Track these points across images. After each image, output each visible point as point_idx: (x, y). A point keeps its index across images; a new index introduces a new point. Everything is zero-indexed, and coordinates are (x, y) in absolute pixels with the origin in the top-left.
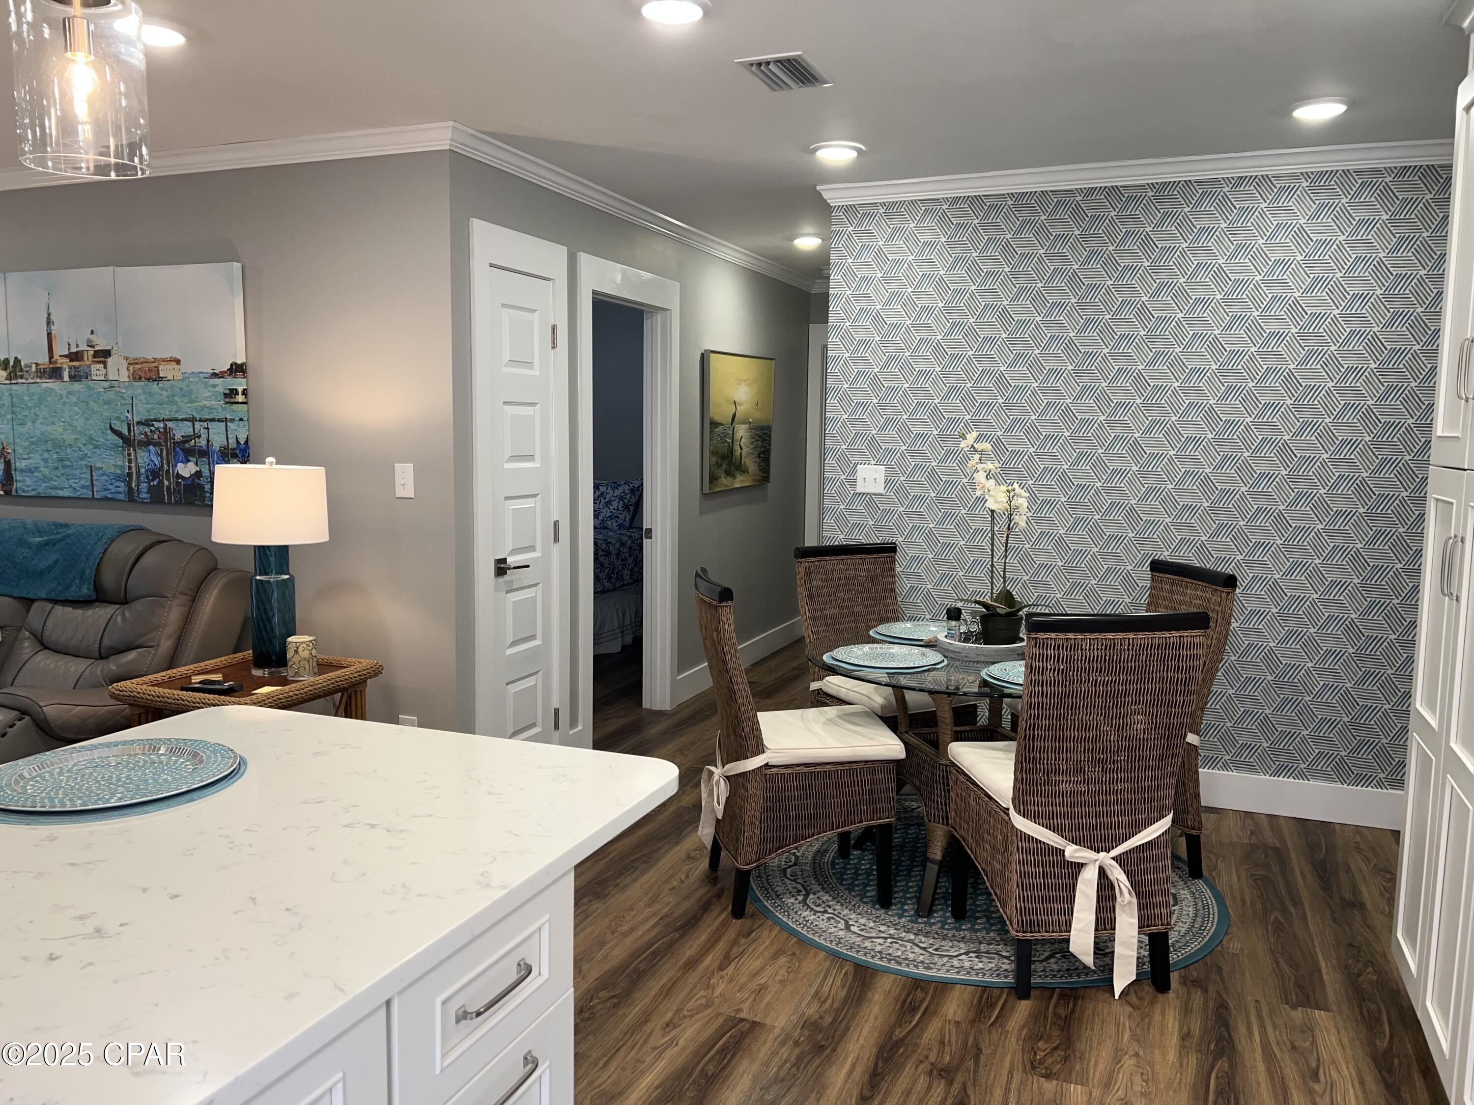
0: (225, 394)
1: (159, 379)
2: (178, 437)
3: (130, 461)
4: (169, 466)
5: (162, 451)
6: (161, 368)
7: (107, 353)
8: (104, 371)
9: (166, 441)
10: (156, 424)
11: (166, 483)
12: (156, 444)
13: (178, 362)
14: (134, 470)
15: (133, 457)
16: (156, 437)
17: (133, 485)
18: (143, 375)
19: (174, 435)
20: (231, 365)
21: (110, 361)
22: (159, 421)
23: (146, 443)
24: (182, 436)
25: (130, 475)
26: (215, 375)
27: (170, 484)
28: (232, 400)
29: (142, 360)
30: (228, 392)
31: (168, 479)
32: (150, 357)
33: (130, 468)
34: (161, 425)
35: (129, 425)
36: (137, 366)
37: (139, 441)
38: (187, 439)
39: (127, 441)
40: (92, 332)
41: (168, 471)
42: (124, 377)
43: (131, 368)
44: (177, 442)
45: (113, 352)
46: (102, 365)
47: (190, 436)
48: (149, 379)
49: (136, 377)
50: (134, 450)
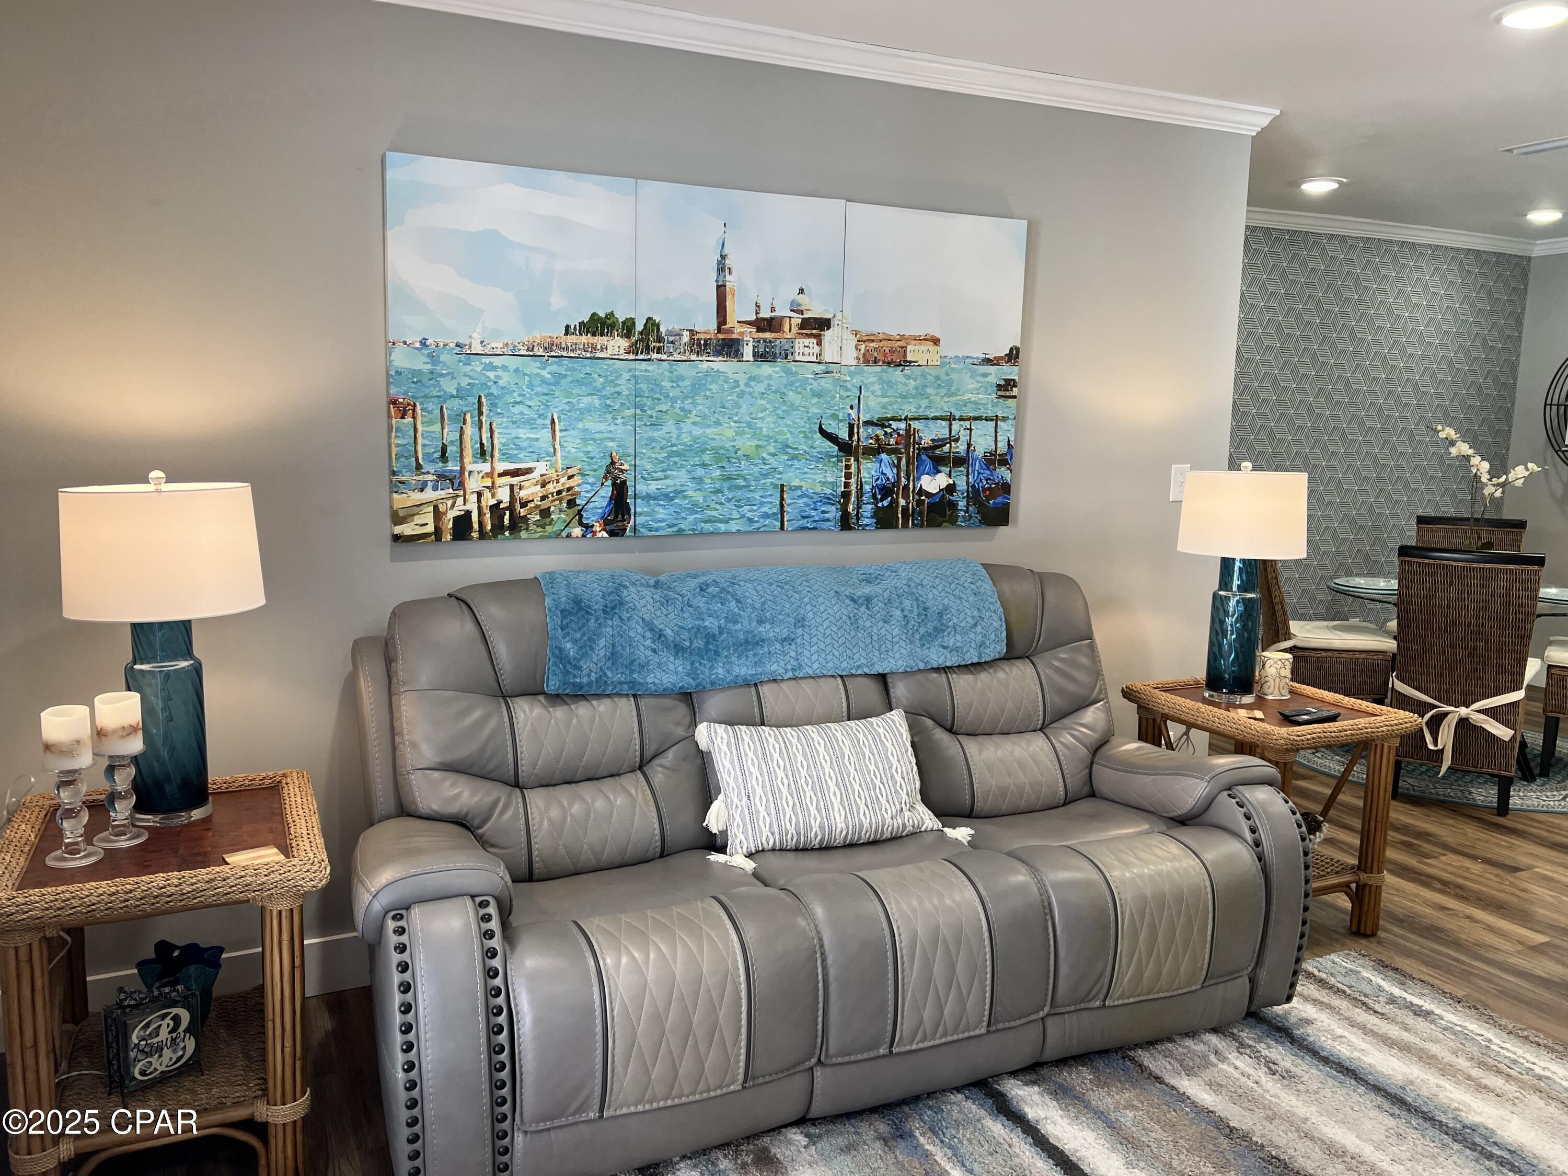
0: (998, 386)
1: (904, 363)
2: (926, 441)
3: (848, 476)
4: (908, 480)
5: (899, 460)
6: (909, 348)
7: (824, 324)
8: (817, 349)
9: (907, 447)
10: (895, 425)
11: (902, 502)
12: (890, 452)
13: (936, 341)
14: (853, 488)
15: (853, 469)
16: (892, 441)
17: (851, 508)
18: (880, 357)
19: (921, 438)
20: (1011, 349)
21: (828, 335)
22: (900, 420)
23: (874, 451)
24: (933, 440)
25: (846, 495)
26: (987, 361)
27: (908, 504)
28: (1008, 394)
29: (881, 337)
30: (1003, 383)
31: (906, 497)
32: (894, 333)
33: (847, 485)
34: (902, 425)
35: (851, 427)
36: (872, 345)
37: (864, 447)
38: (938, 443)
39: (846, 448)
40: (801, 291)
41: (906, 487)
42: (850, 357)
43: (863, 347)
44: (924, 448)
45: (834, 322)
46: (815, 341)
47: (945, 439)
48: (889, 364)
49: (869, 360)
50: (857, 460)
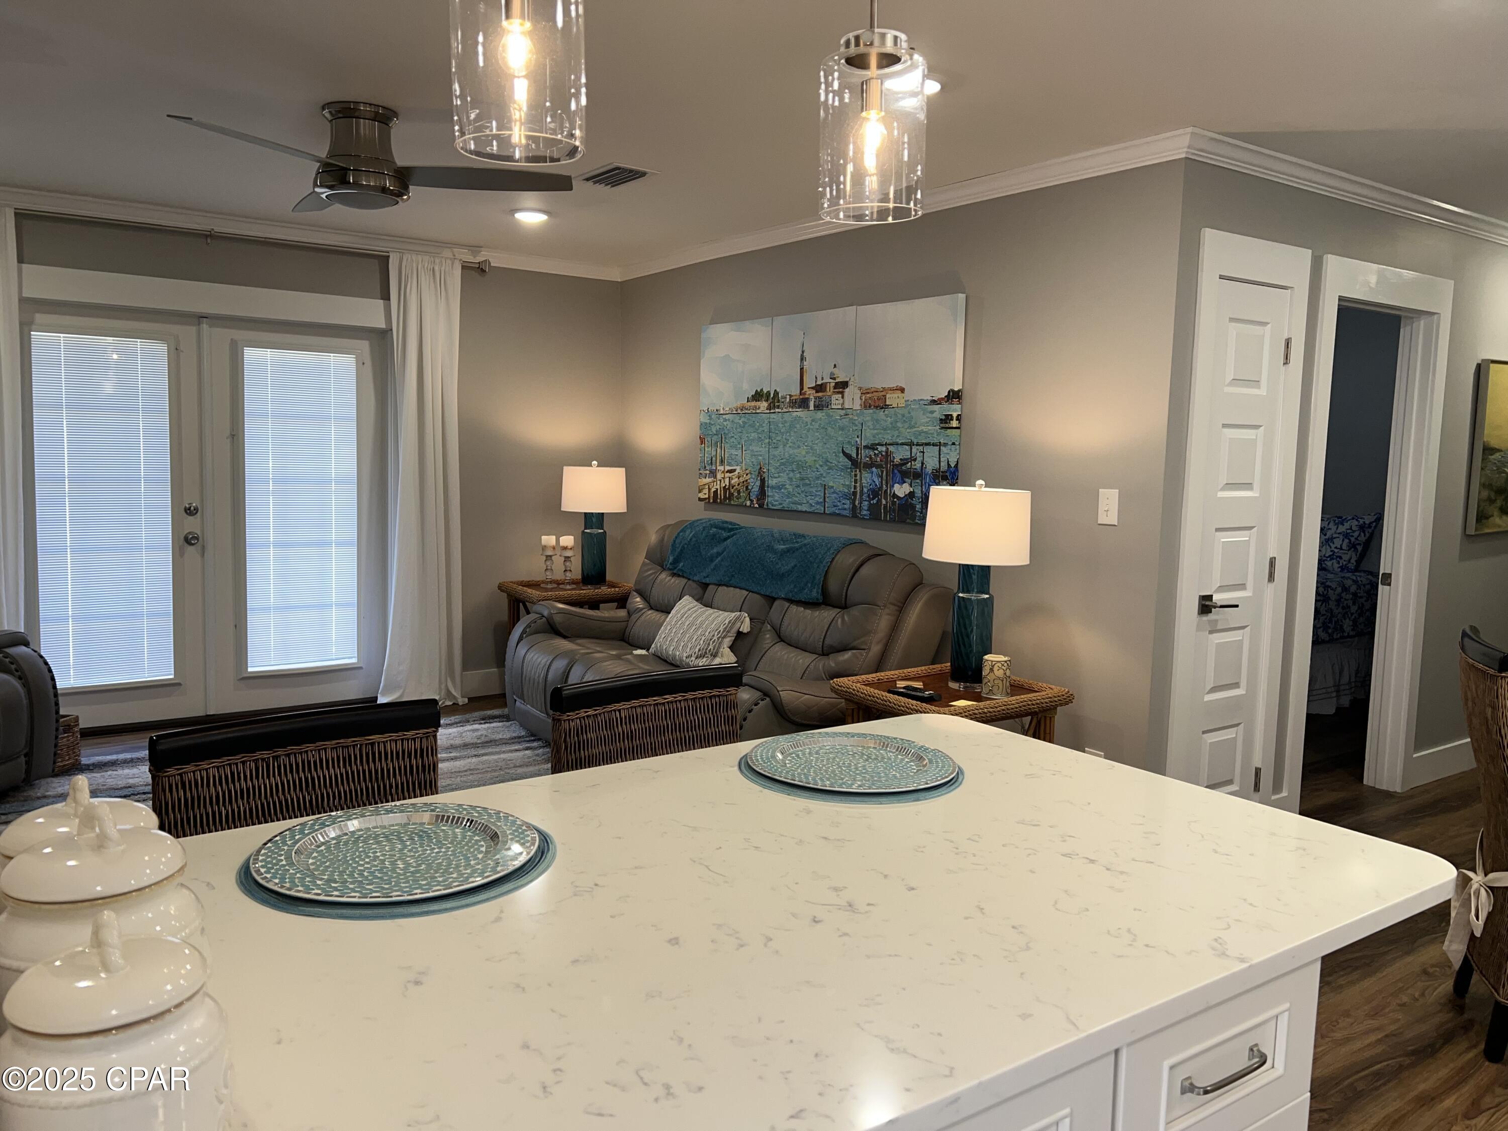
0: (941, 420)
1: (885, 407)
2: (897, 460)
3: (856, 482)
4: (887, 486)
5: (882, 472)
6: (888, 396)
7: (845, 385)
8: (842, 400)
9: (886, 464)
10: (880, 448)
11: (884, 502)
12: (877, 467)
13: (902, 390)
14: (858, 489)
15: (858, 478)
16: (878, 459)
17: (857, 502)
18: (872, 403)
19: (894, 457)
20: (949, 392)
21: (847, 390)
22: (883, 445)
23: (869, 466)
24: (901, 459)
25: (855, 493)
26: (934, 402)
27: (887, 503)
28: (947, 426)
29: (873, 390)
30: (943, 417)
31: (886, 499)
32: (879, 386)
33: (855, 487)
34: (884, 449)
35: (857, 449)
36: (868, 395)
37: (864, 463)
38: (904, 462)
39: (855, 463)
40: (835, 366)
41: (886, 491)
42: (857, 406)
43: (863, 398)
44: (896, 465)
45: (850, 383)
46: (840, 396)
47: (908, 459)
48: (876, 407)
49: (866, 406)
50: (860, 471)
